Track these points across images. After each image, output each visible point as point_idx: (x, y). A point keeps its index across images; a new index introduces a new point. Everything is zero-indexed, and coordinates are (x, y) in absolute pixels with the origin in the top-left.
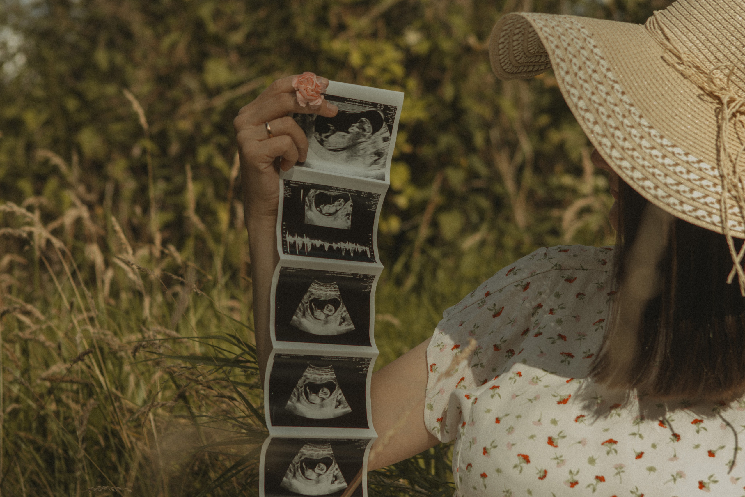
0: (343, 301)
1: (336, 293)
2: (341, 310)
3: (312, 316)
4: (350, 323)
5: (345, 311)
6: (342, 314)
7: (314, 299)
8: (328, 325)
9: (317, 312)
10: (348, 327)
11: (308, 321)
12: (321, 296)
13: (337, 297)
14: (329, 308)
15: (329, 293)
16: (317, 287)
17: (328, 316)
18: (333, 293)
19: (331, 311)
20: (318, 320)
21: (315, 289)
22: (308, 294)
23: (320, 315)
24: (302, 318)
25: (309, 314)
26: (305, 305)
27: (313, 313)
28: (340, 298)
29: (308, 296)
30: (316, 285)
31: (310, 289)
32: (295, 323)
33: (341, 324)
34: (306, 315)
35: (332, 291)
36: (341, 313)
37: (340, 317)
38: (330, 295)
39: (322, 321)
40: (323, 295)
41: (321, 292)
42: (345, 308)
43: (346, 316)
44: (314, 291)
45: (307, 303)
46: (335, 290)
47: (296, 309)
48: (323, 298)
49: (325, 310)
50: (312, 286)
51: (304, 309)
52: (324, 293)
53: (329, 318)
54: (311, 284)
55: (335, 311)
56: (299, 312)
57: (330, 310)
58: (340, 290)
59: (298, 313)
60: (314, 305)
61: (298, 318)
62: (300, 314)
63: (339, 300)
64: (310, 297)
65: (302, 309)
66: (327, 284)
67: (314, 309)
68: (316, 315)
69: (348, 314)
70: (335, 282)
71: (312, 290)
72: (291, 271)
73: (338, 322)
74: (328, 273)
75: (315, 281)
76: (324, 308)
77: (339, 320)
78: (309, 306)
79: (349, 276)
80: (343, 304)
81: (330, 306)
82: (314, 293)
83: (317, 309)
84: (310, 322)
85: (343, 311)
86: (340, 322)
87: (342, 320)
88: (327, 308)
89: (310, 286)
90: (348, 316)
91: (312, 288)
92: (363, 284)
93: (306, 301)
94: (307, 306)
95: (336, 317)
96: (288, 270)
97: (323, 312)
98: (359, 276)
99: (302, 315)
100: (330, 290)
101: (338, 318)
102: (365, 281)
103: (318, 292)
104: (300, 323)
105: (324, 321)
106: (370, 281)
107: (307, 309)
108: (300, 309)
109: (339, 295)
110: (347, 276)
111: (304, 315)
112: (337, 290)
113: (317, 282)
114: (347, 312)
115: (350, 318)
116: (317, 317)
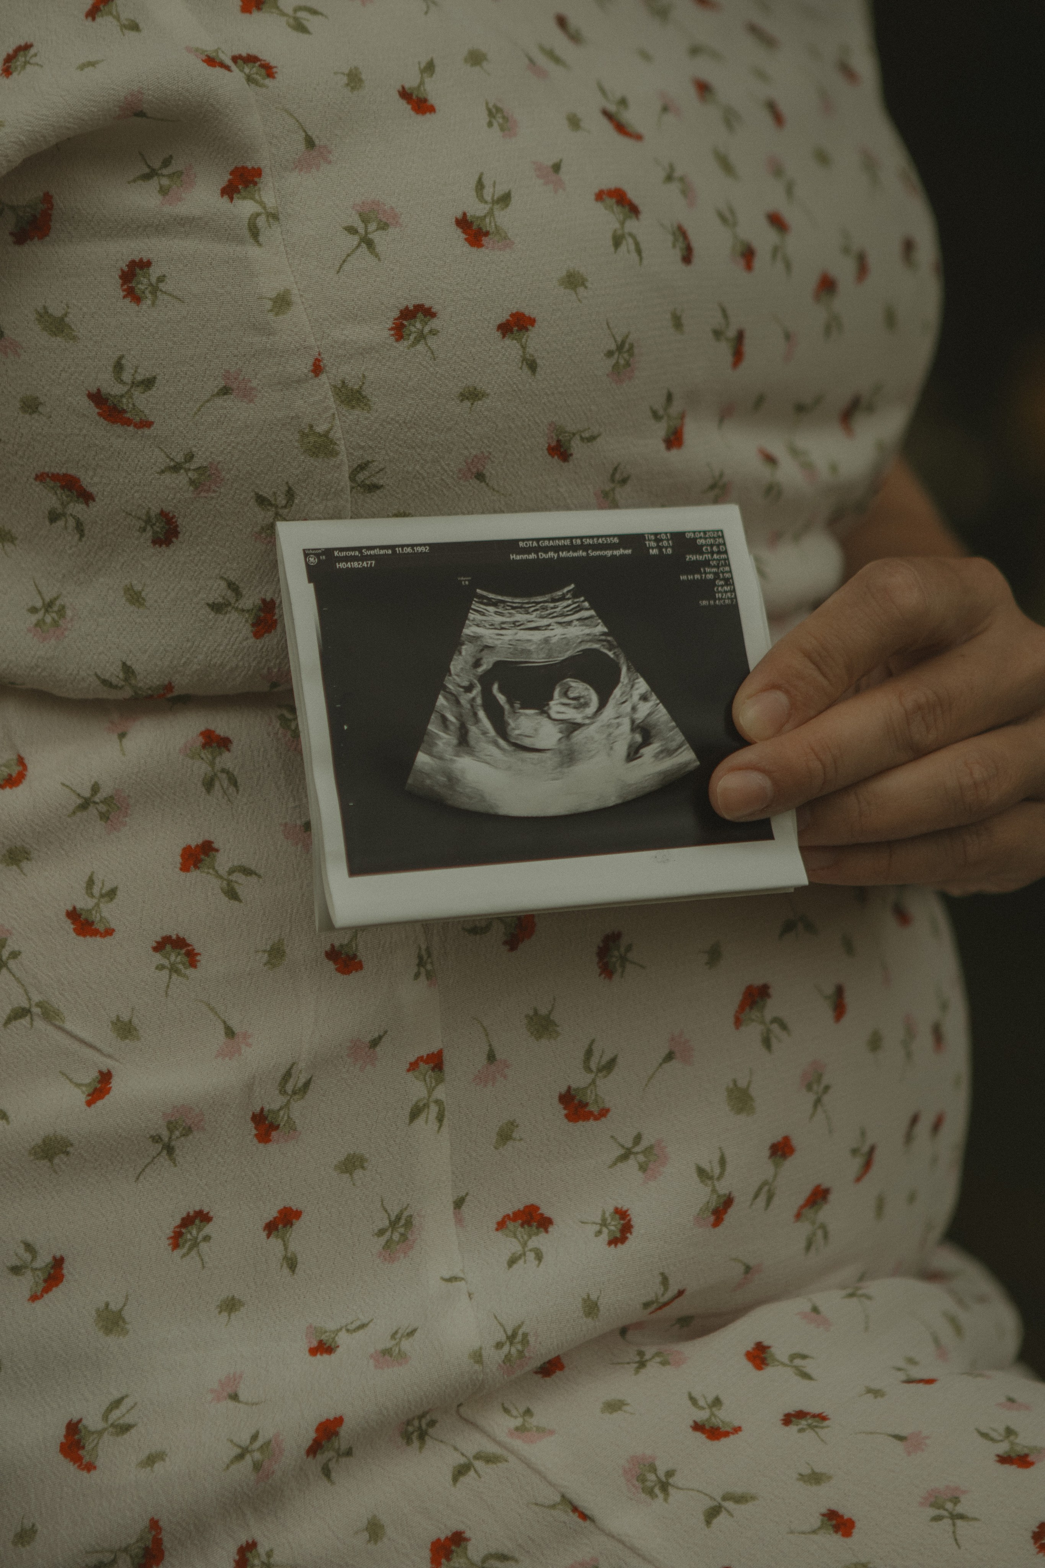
0: (628, 658)
1: (587, 631)
2: (628, 694)
3: (502, 742)
4: (674, 745)
5: (644, 698)
6: (634, 709)
7: (499, 665)
8: (580, 769)
9: (522, 720)
10: (668, 764)
11: (486, 766)
12: (526, 652)
13: (596, 646)
14: (571, 695)
15: (557, 633)
16: (499, 619)
17: (572, 727)
18: (576, 631)
19: (586, 705)
20: (529, 754)
21: (492, 626)
22: (467, 650)
23: (536, 730)
24: (457, 755)
25: (485, 733)
26: (465, 699)
27: (502, 729)
28: (610, 647)
29: (471, 660)
30: (491, 609)
31: (467, 631)
32: (428, 782)
33: (633, 754)
34: (472, 742)
35: (569, 623)
36: (627, 707)
37: (626, 727)
38: (566, 642)
39: (548, 755)
40: (533, 648)
41: (524, 635)
42: (642, 685)
43: (655, 717)
44: (488, 635)
45: (469, 689)
46: (579, 620)
47: (427, 721)
48: (539, 659)
49: (556, 707)
50: (472, 616)
51: (460, 717)
52: (538, 636)
53: (579, 736)
54: (468, 609)
55: (603, 704)
56: (442, 734)
57: (581, 704)
58: (603, 615)
59: (437, 736)
60: (501, 690)
61: (441, 758)
62: (445, 740)
63: (611, 654)
64: (477, 664)
65: (452, 718)
66: (540, 599)
67: (507, 707)
68: (517, 732)
69: (661, 705)
70: (572, 586)
71: (480, 631)
72: (356, 565)
73: (621, 749)
74: (519, 554)
75: (485, 593)
76: (551, 698)
77: (624, 736)
78: (479, 701)
79: (617, 553)
80: (629, 669)
81: (573, 684)
82: (490, 642)
83: (517, 705)
84: (496, 767)
85: (636, 697)
86: (630, 746)
87: (638, 738)
88: (565, 694)
89: (466, 618)
90: (662, 713)
91: (478, 625)
92: (690, 577)
93: (466, 683)
94: (473, 699)
95: (609, 726)
96: (342, 565)
97: (549, 717)
98: (660, 548)
99: (455, 741)
100: (560, 619)
101: (617, 732)
102: (696, 567)
103: (506, 638)
104: (452, 780)
105: (561, 752)
106: (715, 556)
107: (475, 714)
108: (444, 719)
109: (604, 634)
110: (609, 553)
111: (463, 742)
112: (591, 617)
113: (491, 596)
114: (654, 699)
115: (673, 724)
116: (527, 742)
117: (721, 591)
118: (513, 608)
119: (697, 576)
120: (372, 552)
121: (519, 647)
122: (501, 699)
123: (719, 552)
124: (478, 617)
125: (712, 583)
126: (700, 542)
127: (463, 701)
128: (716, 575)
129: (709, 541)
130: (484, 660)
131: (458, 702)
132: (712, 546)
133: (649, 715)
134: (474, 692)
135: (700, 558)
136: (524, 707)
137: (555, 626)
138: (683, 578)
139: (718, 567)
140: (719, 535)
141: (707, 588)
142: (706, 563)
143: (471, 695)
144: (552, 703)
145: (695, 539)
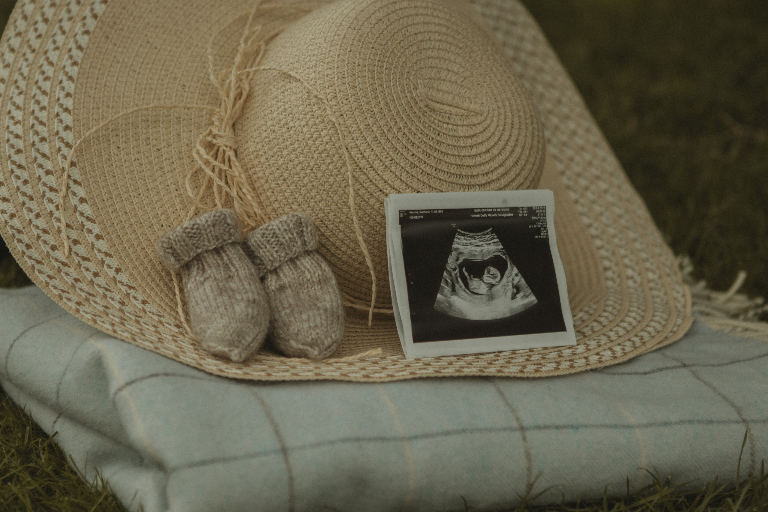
0: (511, 259)
1: (496, 247)
2: (511, 273)
3: (467, 291)
4: (528, 294)
5: (516, 275)
6: (513, 279)
7: (465, 260)
8: (495, 302)
9: (474, 282)
10: (526, 301)
11: (462, 300)
12: (475, 255)
13: (499, 254)
14: (491, 273)
15: (486, 248)
16: (465, 242)
18: (492, 247)
19: (496, 277)
20: (476, 296)
21: (463, 244)
22: (454, 254)
23: (479, 287)
24: (452, 295)
25: (461, 287)
26: (453, 273)
27: (467, 286)
28: (504, 255)
29: (455, 258)
30: (463, 237)
31: (455, 246)
32: (442, 305)
33: (514, 297)
34: (457, 291)
35: (490, 244)
36: (511, 279)
37: (511, 286)
38: (489, 252)
39: (484, 296)
40: (477, 254)
41: (474, 248)
42: (515, 270)
43: (521, 283)
44: (462, 248)
45: (455, 269)
46: (494, 243)
47: (440, 282)
48: (479, 258)
49: (486, 277)
50: (456, 240)
51: (452, 280)
52: (479, 249)
53: (494, 289)
54: (454, 237)
55: (502, 277)
56: (446, 287)
57: (495, 277)
58: (502, 241)
59: (444, 288)
60: (466, 270)
61: (446, 296)
62: (447, 290)
63: (504, 257)
64: (457, 259)
65: (449, 281)
66: (479, 234)
67: (468, 277)
68: (472, 287)
69: (522, 278)
70: (491, 229)
71: (458, 246)
72: (416, 217)
73: (509, 294)
74: (473, 214)
75: (460, 231)
76: (484, 274)
77: (510, 290)
78: (458, 274)
79: (508, 215)
80: (510, 263)
81: (491, 269)
82: (462, 251)
83: (472, 277)
84: (466, 301)
85: (513, 275)
86: (513, 294)
87: (515, 291)
88: (489, 273)
89: (453, 241)
90: (523, 282)
91: (458, 244)
92: (532, 226)
93: (453, 267)
94: (456, 274)
95: (504, 286)
96: (411, 217)
97: (483, 282)
98: (523, 213)
99: (451, 290)
100: (486, 242)
101: (507, 288)
102: (535, 222)
103: (468, 249)
104: (450, 305)
105: (488, 295)
106: (542, 218)
107: (457, 280)
108: (446, 281)
109: (502, 249)
110: (505, 215)
111: (454, 290)
112: (497, 242)
113: (462, 232)
114: (520, 275)
115: (527, 286)
116: (476, 291)
117: (543, 231)
118: (470, 237)
119: (535, 226)
120: (423, 212)
121: (472, 253)
122: (466, 274)
123: (544, 216)
124: (458, 240)
125: (540, 229)
126: (538, 211)
127: (453, 275)
128: (542, 225)
129: (541, 211)
130: (460, 258)
131: (451, 275)
132: (541, 213)
133: (519, 282)
134: (457, 271)
135: (537, 218)
136: (474, 277)
137: (485, 245)
138: (530, 226)
139: (542, 222)
140: (544, 208)
141: (538, 231)
142: (538, 221)
143: (455, 272)
144: (484, 276)
145: (536, 210)
